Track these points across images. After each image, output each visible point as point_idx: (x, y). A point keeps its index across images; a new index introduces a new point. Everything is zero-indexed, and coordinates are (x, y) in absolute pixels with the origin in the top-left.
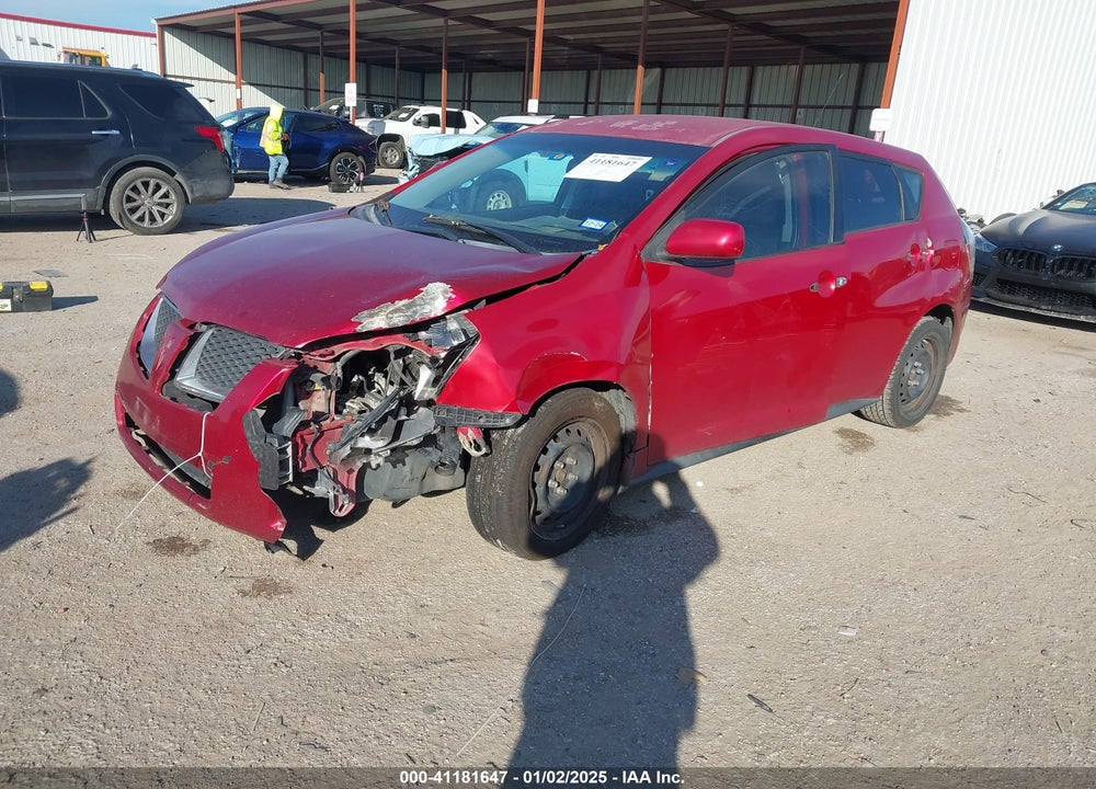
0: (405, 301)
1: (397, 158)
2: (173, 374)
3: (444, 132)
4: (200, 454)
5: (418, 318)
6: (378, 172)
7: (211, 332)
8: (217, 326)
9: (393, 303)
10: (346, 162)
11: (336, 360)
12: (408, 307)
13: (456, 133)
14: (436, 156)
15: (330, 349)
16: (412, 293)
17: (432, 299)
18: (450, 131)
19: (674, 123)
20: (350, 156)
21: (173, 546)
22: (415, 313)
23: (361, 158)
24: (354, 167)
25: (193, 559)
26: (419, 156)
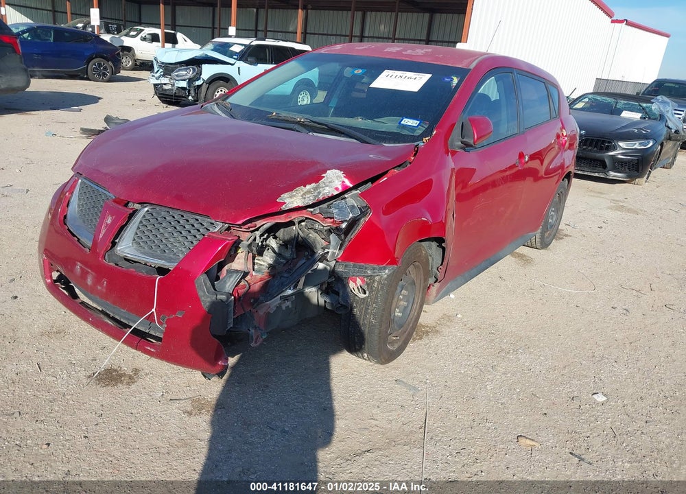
0: (313, 185)
1: (130, 63)
2: (114, 244)
3: (163, 46)
4: (154, 310)
5: (321, 197)
6: (123, 73)
7: (146, 209)
8: (152, 204)
9: (305, 186)
10: (100, 65)
11: (257, 230)
12: (315, 189)
13: (174, 47)
14: (176, 63)
15: (254, 223)
16: (317, 178)
17: (330, 182)
18: (168, 46)
19: (430, 50)
20: (102, 61)
21: (111, 377)
22: (319, 193)
23: (110, 63)
24: (105, 69)
25: (133, 387)
26: (163, 63)
